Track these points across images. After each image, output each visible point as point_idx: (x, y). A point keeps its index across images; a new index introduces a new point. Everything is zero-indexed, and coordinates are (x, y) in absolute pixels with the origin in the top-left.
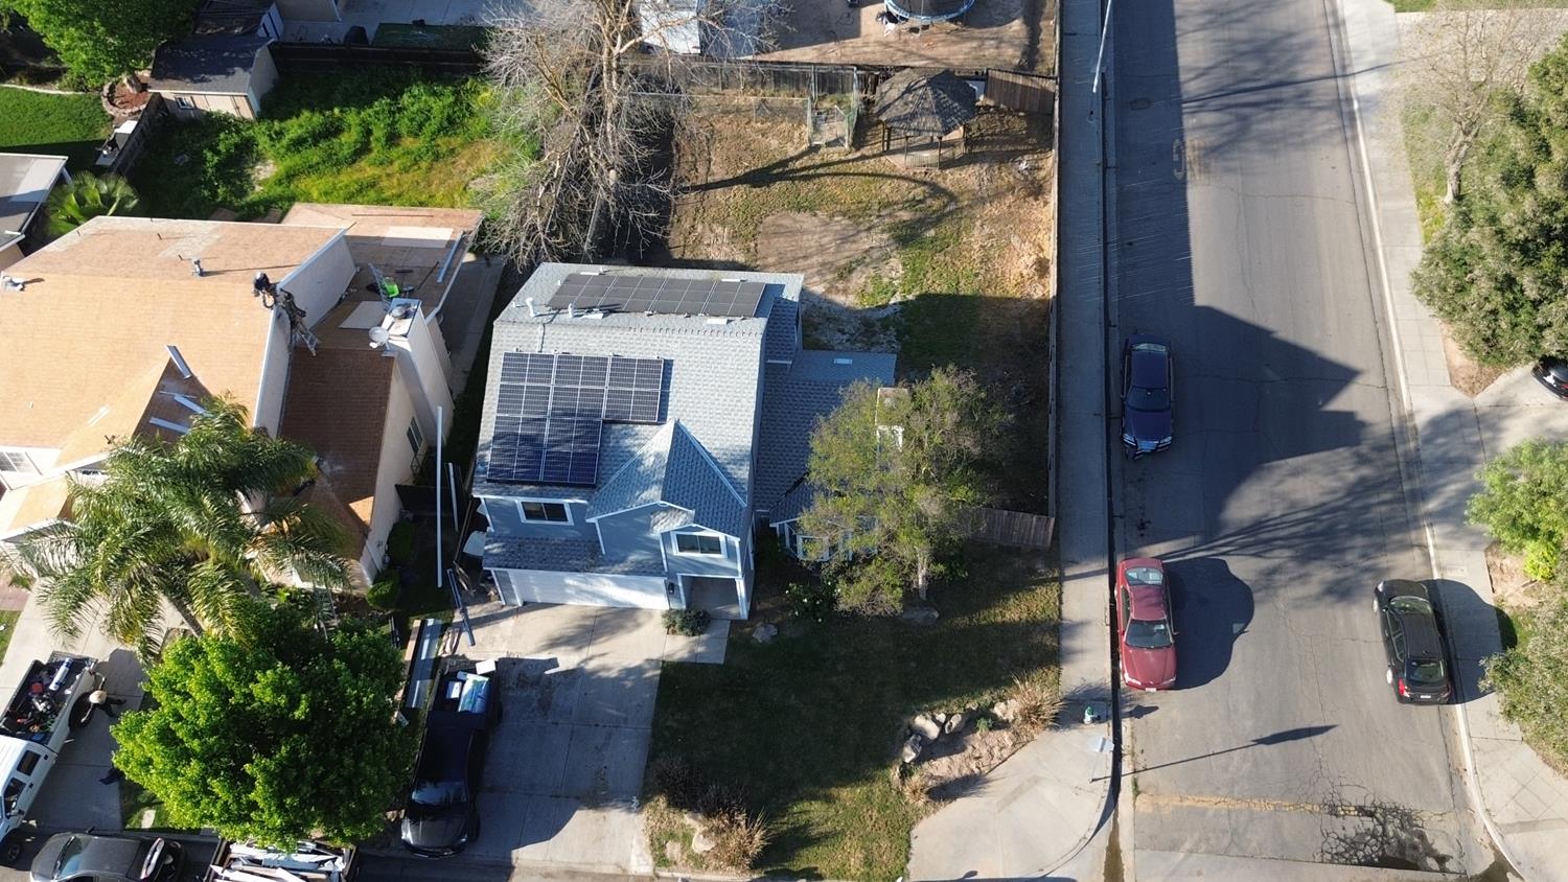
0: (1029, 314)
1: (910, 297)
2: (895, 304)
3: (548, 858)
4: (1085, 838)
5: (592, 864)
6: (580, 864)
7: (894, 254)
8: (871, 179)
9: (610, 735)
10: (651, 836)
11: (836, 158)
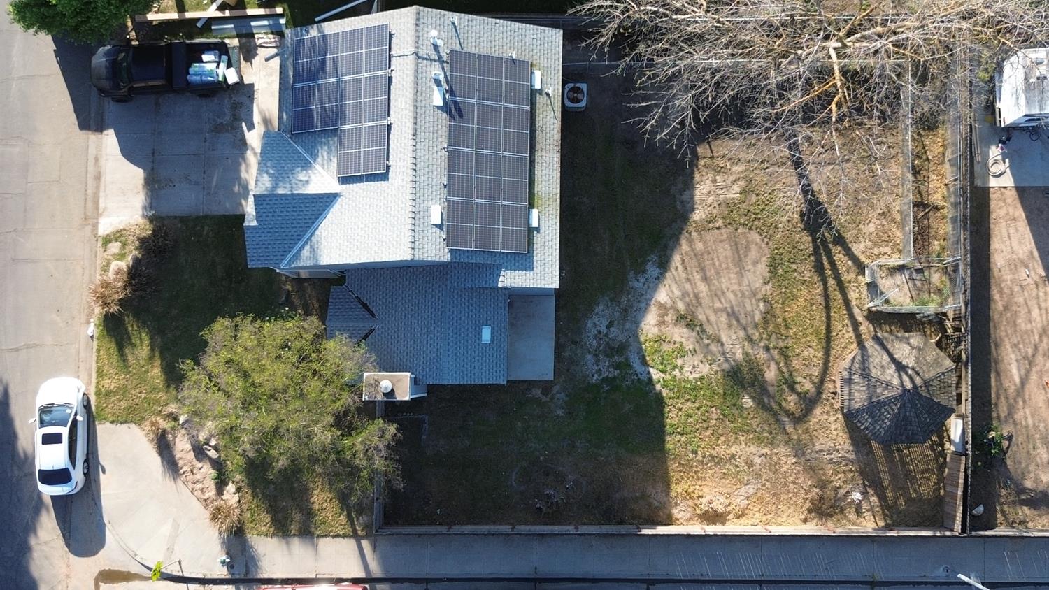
0: (650, 505)
1: (658, 387)
2: (649, 373)
3: (108, 157)
4: (136, 555)
5: (105, 191)
6: (105, 181)
7: (715, 367)
8: (823, 335)
9: (197, 183)
10: (124, 230)
11: (853, 295)
